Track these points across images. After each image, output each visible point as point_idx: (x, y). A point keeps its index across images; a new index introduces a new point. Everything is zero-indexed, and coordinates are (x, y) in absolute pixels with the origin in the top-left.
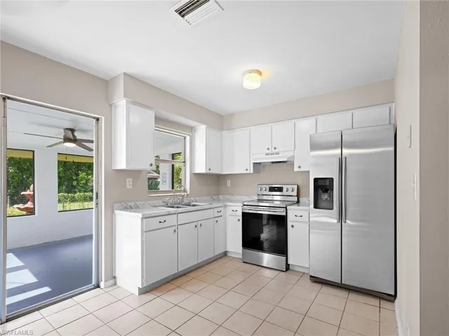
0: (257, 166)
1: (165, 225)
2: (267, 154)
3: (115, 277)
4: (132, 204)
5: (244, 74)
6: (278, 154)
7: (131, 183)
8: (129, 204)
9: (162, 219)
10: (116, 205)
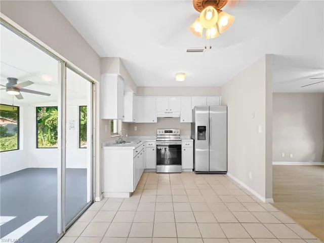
0: (159, 119)
2: (166, 113)
3: (102, 193)
5: (177, 74)
6: (172, 113)
7: (107, 128)
10: (103, 143)
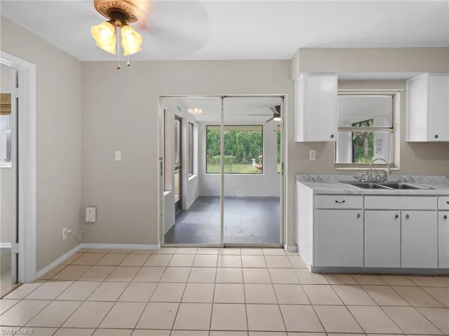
1: (343, 206)
3: (296, 245)
4: (315, 177)
7: (314, 155)
8: (312, 176)
9: (340, 199)
10: (298, 176)
